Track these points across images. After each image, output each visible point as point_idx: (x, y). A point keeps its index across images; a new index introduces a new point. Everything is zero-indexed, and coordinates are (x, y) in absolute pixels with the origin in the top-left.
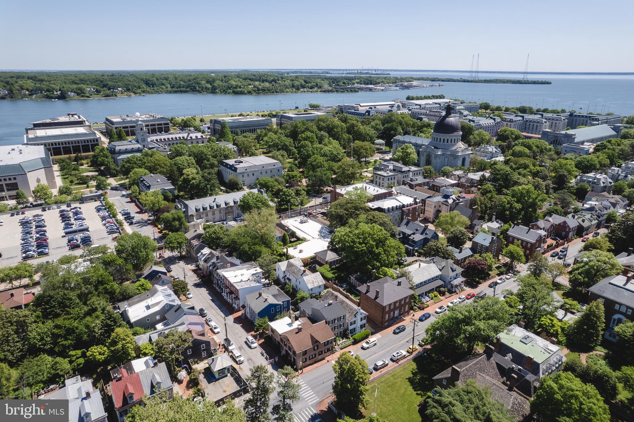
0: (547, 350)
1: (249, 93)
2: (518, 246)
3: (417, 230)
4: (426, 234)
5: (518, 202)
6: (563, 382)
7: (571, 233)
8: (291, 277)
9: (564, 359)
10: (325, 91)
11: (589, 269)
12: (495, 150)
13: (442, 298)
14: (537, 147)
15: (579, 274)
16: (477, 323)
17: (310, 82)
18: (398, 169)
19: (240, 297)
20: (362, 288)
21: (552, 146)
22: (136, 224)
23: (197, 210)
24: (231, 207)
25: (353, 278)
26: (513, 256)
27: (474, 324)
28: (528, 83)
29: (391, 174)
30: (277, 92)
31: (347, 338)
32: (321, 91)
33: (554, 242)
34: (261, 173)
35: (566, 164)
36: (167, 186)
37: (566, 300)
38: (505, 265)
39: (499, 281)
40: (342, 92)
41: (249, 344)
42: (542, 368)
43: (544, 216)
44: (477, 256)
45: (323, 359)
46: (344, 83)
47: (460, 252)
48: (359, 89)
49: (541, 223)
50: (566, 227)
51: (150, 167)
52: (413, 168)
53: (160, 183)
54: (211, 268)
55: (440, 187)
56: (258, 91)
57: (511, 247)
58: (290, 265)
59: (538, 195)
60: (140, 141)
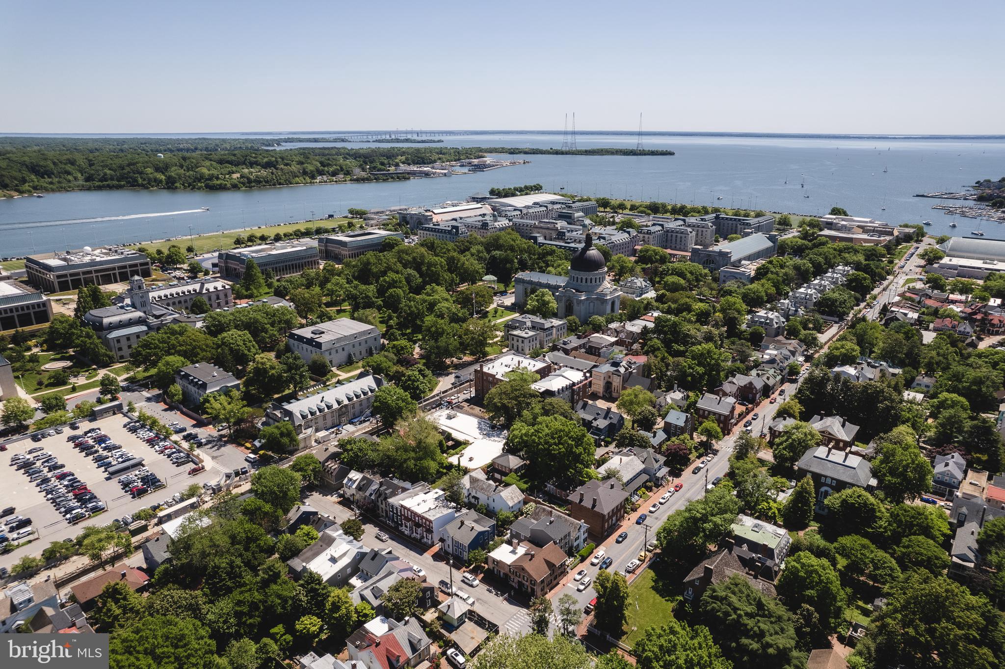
0: (777, 535)
1: (235, 187)
2: (713, 421)
3: (598, 414)
4: (611, 418)
5: (699, 364)
6: (803, 561)
7: (758, 396)
8: (478, 495)
9: (791, 541)
10: (358, 180)
11: (791, 443)
12: (644, 283)
13: (650, 494)
14: (691, 273)
15: (784, 449)
16: (714, 519)
17: (329, 165)
18: (539, 326)
19: (434, 530)
20: (574, 497)
21: (707, 271)
22: (206, 444)
23: (304, 417)
24: (346, 406)
25: (550, 487)
26: (709, 434)
27: (711, 521)
28: (645, 154)
29: (531, 333)
30: (280, 184)
31: (573, 556)
32: (351, 180)
33: (744, 408)
34: (354, 346)
35: (735, 303)
36: (229, 382)
37: (775, 478)
38: (702, 444)
39: (702, 466)
40: (384, 180)
41: (470, 583)
42: (776, 552)
43: (727, 377)
44: (674, 439)
45: (558, 584)
46: (382, 164)
47: (654, 437)
48: (408, 173)
49: (727, 387)
50: (752, 389)
51: (185, 351)
52: (556, 322)
53: (218, 378)
54: (373, 497)
55: (599, 349)
56: (249, 184)
57: (707, 424)
58: (473, 481)
59: (720, 354)
60: (138, 305)
